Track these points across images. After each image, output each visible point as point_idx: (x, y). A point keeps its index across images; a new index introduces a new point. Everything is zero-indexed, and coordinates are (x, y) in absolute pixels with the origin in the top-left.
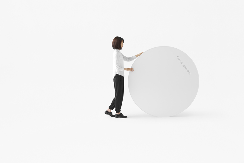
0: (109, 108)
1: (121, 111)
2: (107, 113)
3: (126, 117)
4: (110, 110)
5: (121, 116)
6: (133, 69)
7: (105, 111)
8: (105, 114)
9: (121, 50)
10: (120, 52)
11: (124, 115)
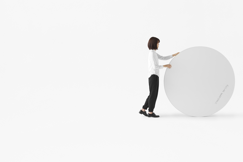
0: (143, 108)
1: (153, 111)
2: (141, 112)
3: (158, 116)
4: (144, 109)
5: (153, 115)
6: (171, 65)
7: (139, 111)
8: (140, 113)
9: (157, 51)
10: (155, 52)
11: (157, 114)
